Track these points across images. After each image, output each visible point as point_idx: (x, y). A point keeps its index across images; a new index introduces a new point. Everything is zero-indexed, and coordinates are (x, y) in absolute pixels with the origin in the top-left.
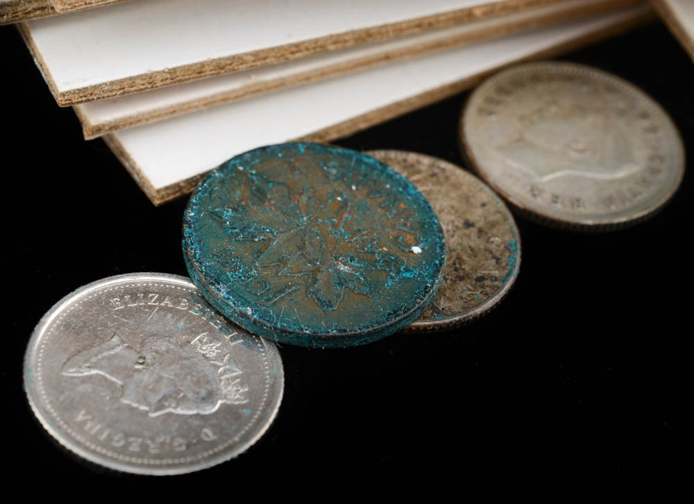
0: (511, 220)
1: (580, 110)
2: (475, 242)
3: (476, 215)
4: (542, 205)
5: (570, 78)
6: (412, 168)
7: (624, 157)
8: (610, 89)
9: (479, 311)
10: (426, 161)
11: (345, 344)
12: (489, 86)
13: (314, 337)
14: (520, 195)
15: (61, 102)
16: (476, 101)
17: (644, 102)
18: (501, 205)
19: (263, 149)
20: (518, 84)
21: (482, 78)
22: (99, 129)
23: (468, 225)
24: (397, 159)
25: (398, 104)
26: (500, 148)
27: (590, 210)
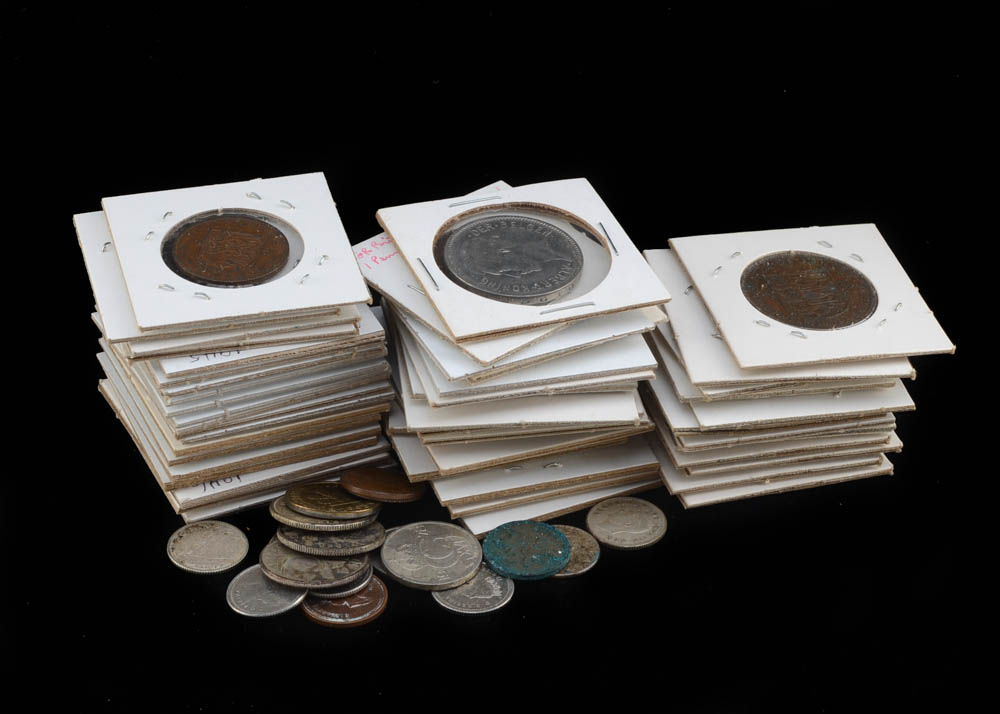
0: (598, 547)
1: (631, 512)
2: (584, 552)
3: (586, 544)
4: (611, 542)
5: (630, 502)
6: (566, 530)
7: (645, 527)
8: (645, 505)
9: (580, 572)
10: (572, 528)
11: (531, 579)
12: (599, 505)
13: (521, 575)
14: (604, 539)
15: (443, 505)
16: (594, 509)
17: (651, 505)
18: (595, 541)
19: (513, 522)
20: (610, 504)
21: (597, 502)
22: (456, 515)
23: (583, 547)
24: (560, 528)
25: (563, 510)
26: (599, 525)
27: (628, 543)
